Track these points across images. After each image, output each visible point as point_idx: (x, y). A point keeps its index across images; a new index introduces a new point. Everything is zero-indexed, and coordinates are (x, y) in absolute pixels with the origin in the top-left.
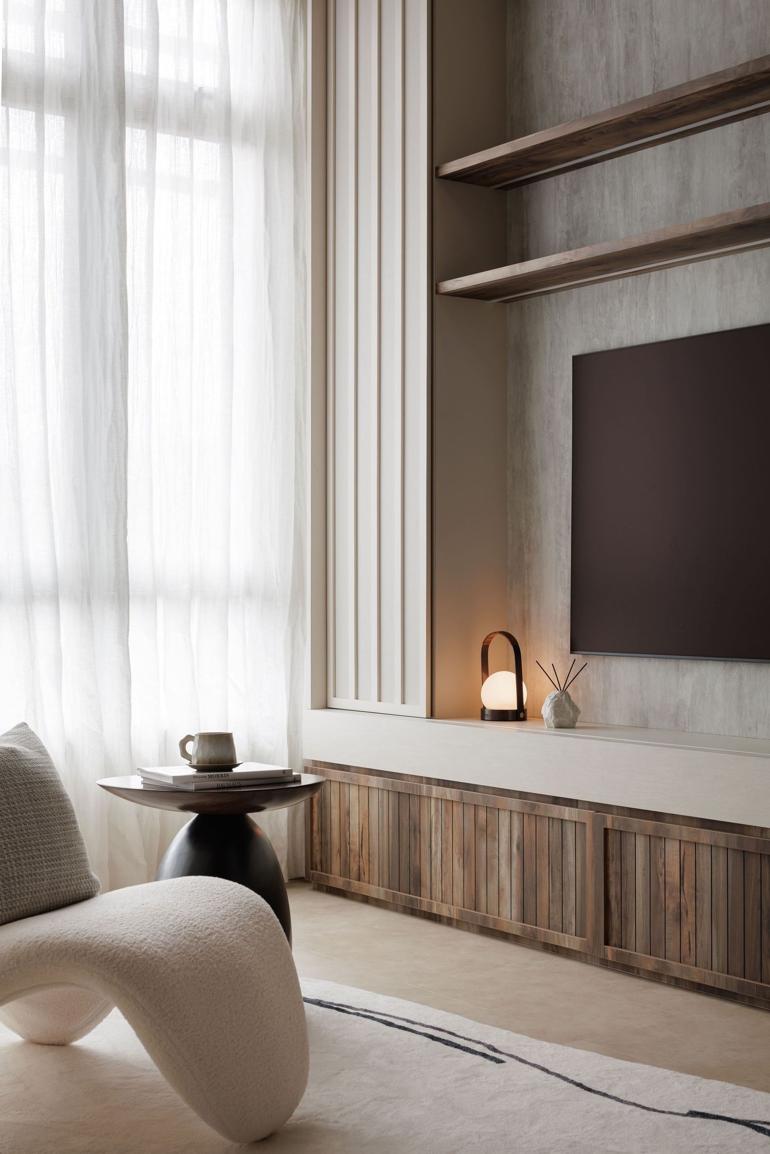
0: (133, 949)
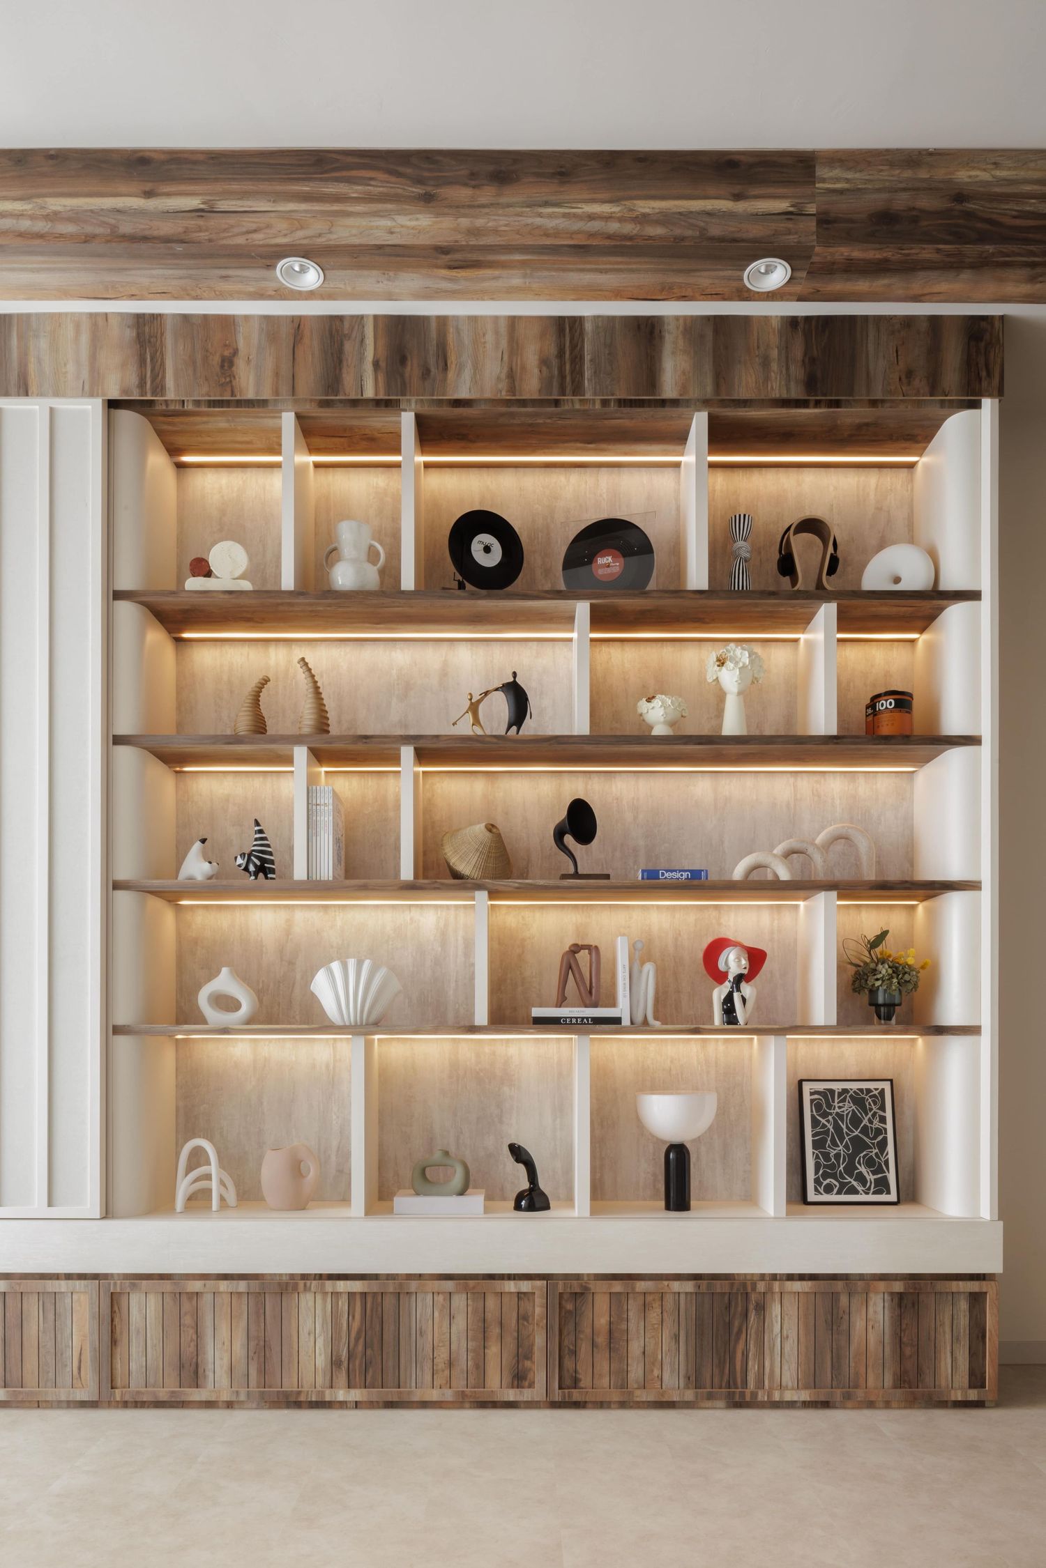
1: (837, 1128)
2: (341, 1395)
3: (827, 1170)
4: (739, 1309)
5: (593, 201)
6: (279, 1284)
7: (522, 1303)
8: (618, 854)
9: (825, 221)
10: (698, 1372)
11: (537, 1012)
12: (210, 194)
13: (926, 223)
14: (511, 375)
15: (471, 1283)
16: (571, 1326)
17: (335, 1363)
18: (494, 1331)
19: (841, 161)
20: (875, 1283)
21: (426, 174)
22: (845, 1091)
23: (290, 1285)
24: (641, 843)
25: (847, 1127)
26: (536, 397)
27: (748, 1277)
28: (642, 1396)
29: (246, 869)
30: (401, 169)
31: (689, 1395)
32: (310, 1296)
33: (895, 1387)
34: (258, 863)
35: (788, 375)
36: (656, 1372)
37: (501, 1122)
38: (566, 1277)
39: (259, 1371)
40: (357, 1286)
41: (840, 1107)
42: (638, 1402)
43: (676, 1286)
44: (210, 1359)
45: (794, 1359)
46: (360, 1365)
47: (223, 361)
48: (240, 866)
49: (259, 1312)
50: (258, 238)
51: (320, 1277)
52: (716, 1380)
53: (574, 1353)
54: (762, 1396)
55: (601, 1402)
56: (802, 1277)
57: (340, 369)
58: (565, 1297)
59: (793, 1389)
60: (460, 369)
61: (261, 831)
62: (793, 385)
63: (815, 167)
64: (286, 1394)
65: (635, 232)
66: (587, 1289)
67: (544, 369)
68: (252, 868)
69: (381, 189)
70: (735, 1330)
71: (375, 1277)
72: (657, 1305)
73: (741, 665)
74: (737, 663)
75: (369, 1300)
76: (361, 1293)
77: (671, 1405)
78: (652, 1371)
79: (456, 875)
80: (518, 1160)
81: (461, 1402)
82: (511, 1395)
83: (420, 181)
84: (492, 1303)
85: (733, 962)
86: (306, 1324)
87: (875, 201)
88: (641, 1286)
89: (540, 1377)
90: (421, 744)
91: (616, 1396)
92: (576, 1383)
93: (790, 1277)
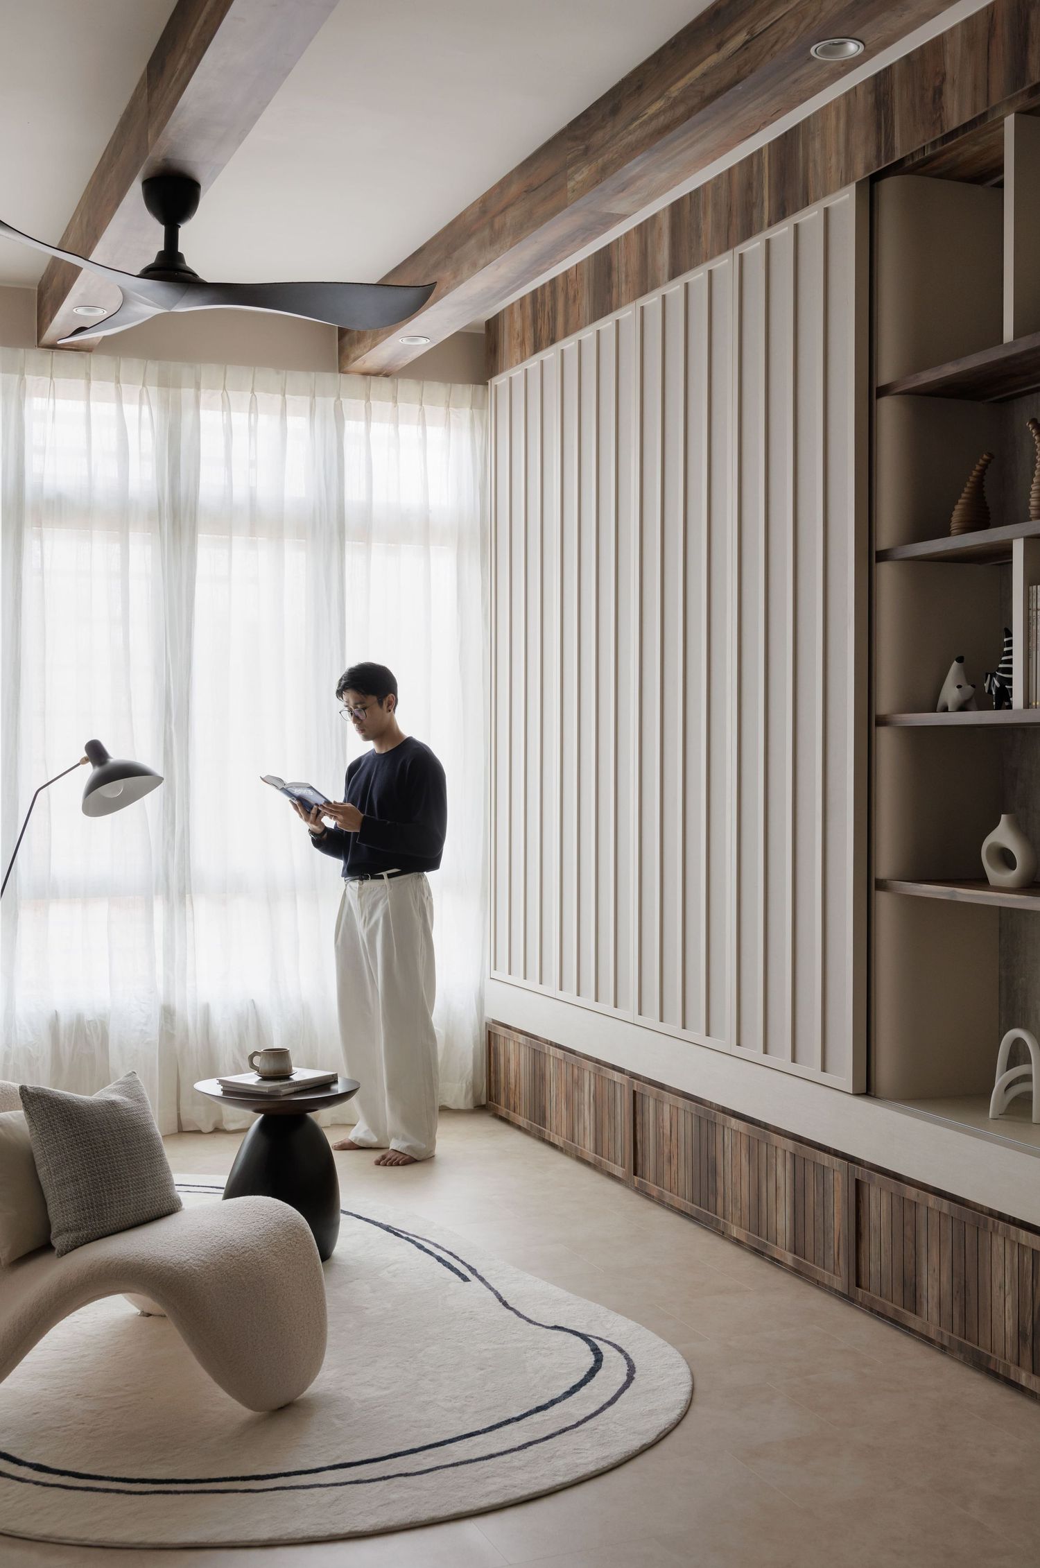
0: (177, 1268)
2: (1025, 1379)
17: (1020, 1335)
32: (999, 1242)
34: (998, 685)
39: (960, 1316)
44: (924, 1283)
47: (934, 94)
49: (961, 1245)
64: (981, 1356)
68: (993, 692)
86: (997, 1274)
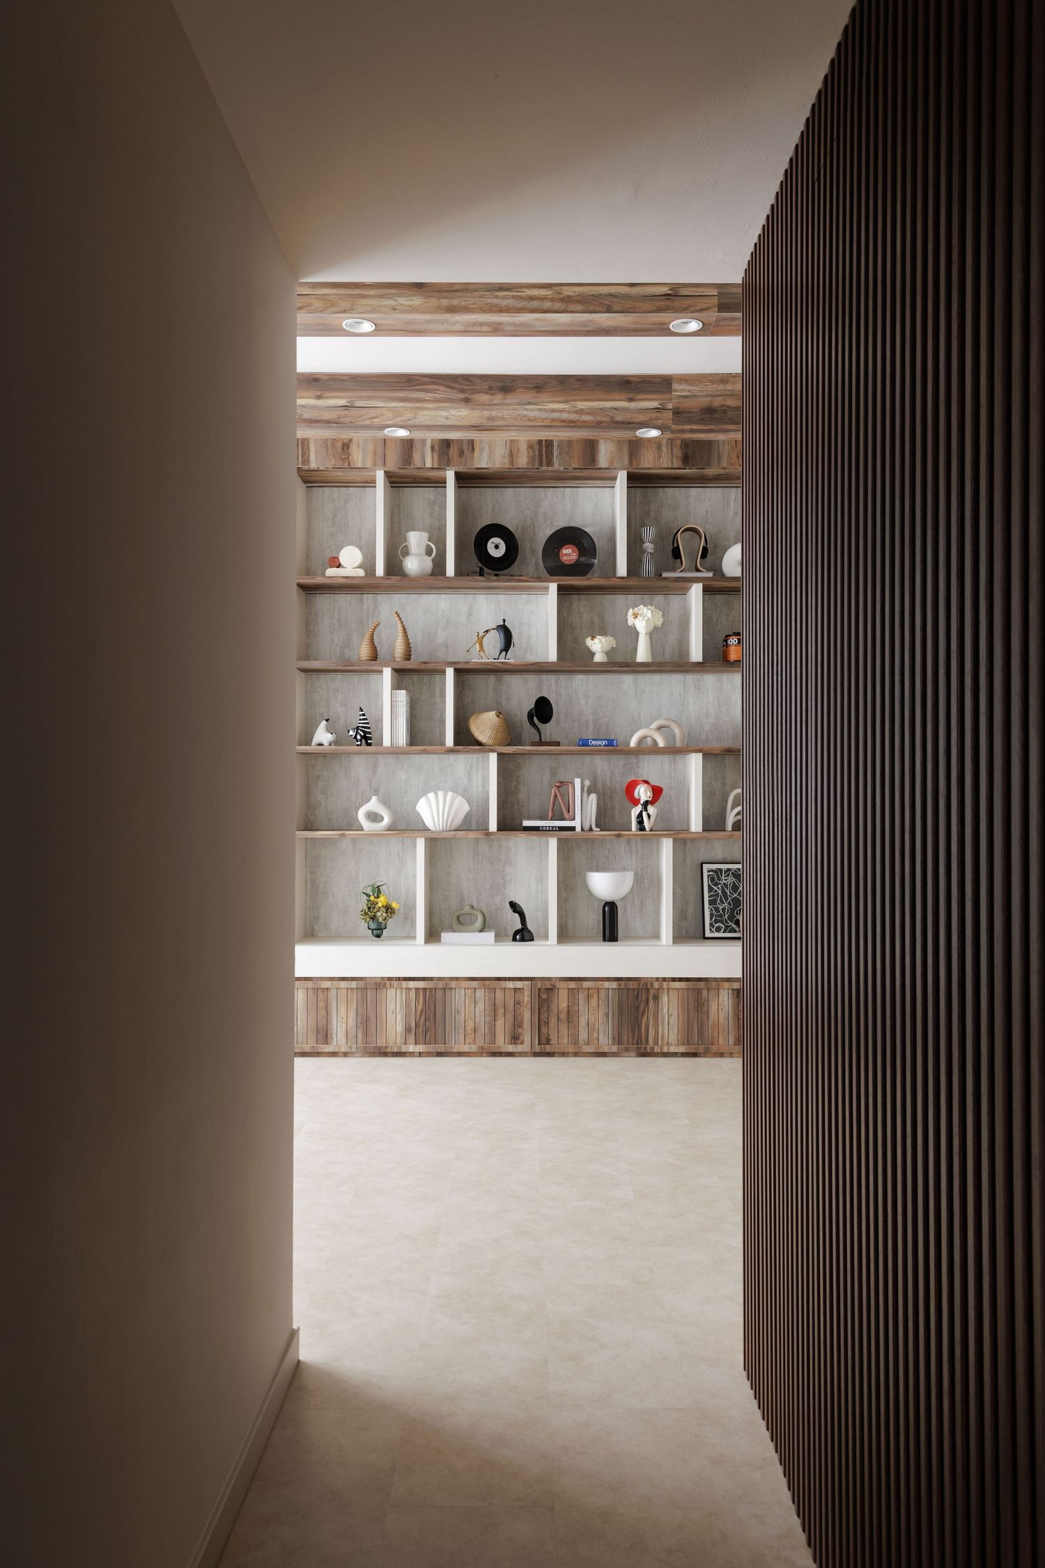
1: (724, 892)
2: (411, 1048)
3: (717, 918)
4: (644, 998)
5: (554, 402)
6: (376, 983)
7: (516, 995)
8: (576, 725)
9: (677, 412)
10: (620, 1035)
11: (526, 823)
12: (351, 398)
13: (731, 413)
14: (511, 455)
15: (487, 983)
16: (545, 1008)
17: (408, 1030)
18: (501, 1011)
19: (686, 380)
20: (723, 983)
21: (466, 387)
22: (729, 870)
23: (382, 984)
24: (591, 718)
25: (730, 892)
26: (525, 466)
27: (649, 980)
28: (587, 1049)
29: (355, 737)
30: (453, 385)
31: (614, 1049)
32: (393, 991)
33: (735, 1045)
34: (362, 734)
35: (672, 454)
36: (595, 1035)
37: (505, 888)
38: (543, 979)
39: (363, 1035)
40: (421, 984)
41: (725, 880)
42: (585, 1053)
43: (606, 984)
44: (335, 1028)
45: (676, 1028)
46: (423, 1030)
47: (343, 446)
48: (351, 736)
49: (364, 1000)
50: (377, 421)
51: (399, 979)
52: (630, 1040)
53: (547, 1024)
54: (657, 1050)
55: (563, 1053)
56: (680, 980)
57: (412, 451)
58: (542, 991)
59: (675, 1045)
60: (482, 450)
61: (364, 715)
62: (675, 460)
63: (671, 383)
64: (379, 1048)
65: (576, 418)
66: (554, 986)
67: (530, 451)
68: (359, 737)
69: (442, 395)
70: (641, 1011)
71: (431, 979)
72: (595, 995)
73: (647, 618)
74: (644, 617)
75: (428, 992)
76: (423, 989)
77: (604, 1055)
78: (593, 1034)
79: (479, 744)
80: (514, 912)
81: (481, 1053)
82: (510, 1048)
83: (463, 391)
84: (499, 994)
85: (643, 793)
86: (391, 1007)
87: (704, 402)
88: (586, 984)
89: (527, 1038)
90: (458, 666)
91: (571, 1049)
92: (548, 1042)
93: (674, 980)
